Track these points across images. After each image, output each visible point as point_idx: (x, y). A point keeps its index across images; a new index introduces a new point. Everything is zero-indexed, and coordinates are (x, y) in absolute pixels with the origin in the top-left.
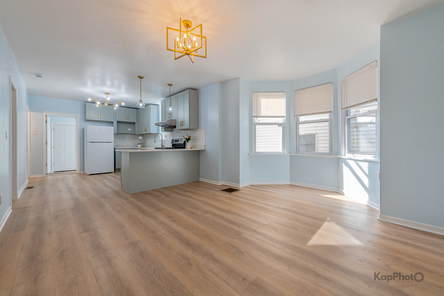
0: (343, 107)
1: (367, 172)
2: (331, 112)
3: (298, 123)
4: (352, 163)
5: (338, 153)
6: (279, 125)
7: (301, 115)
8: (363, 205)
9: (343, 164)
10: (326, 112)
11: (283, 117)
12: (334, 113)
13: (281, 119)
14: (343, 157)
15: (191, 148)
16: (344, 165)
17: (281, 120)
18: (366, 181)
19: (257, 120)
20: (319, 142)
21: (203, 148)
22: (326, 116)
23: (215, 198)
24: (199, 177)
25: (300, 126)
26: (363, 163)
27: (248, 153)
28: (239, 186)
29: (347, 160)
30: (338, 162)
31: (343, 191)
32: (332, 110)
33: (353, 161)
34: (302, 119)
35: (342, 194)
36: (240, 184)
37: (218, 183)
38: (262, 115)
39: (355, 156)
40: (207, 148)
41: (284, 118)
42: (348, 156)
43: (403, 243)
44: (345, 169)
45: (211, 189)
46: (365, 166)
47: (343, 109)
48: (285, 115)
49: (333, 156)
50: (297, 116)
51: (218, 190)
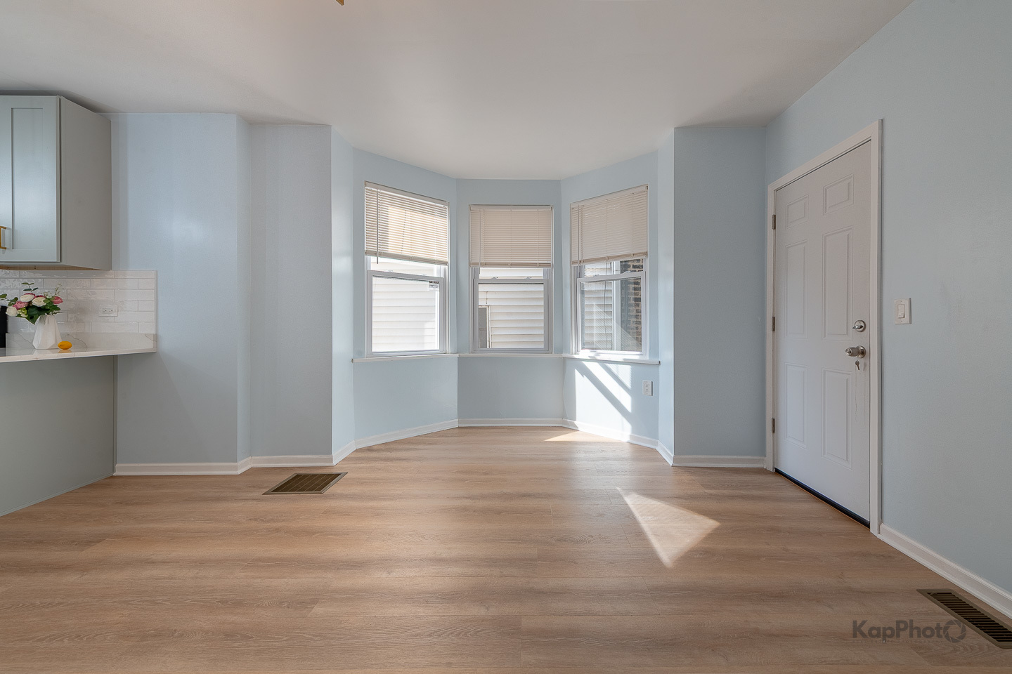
0: (575, 258)
1: (628, 384)
2: (548, 265)
3: (475, 282)
4: (595, 368)
5: (563, 347)
6: (433, 281)
7: (486, 265)
8: (621, 443)
9: (576, 370)
10: (541, 265)
11: (445, 263)
12: (554, 267)
13: (436, 267)
14: (576, 356)
15: (65, 347)
16: (577, 373)
17: (436, 271)
18: (626, 400)
19: (374, 264)
20: (494, 325)
21: (145, 346)
22: (538, 273)
23: (277, 530)
24: (114, 462)
25: (481, 288)
26: (620, 366)
27: (352, 357)
28: (331, 460)
29: (585, 363)
30: (564, 368)
31: (576, 422)
32: (551, 262)
33: (596, 364)
34: (485, 273)
35: (574, 429)
36: (334, 454)
37: (236, 468)
38: (390, 251)
39: (598, 354)
40: (167, 345)
41: (443, 267)
42: (584, 354)
43: (743, 497)
44: (581, 381)
45: (218, 499)
46: (625, 373)
47: (575, 262)
48: (447, 259)
49: (553, 356)
50: (474, 267)
51: (258, 494)
